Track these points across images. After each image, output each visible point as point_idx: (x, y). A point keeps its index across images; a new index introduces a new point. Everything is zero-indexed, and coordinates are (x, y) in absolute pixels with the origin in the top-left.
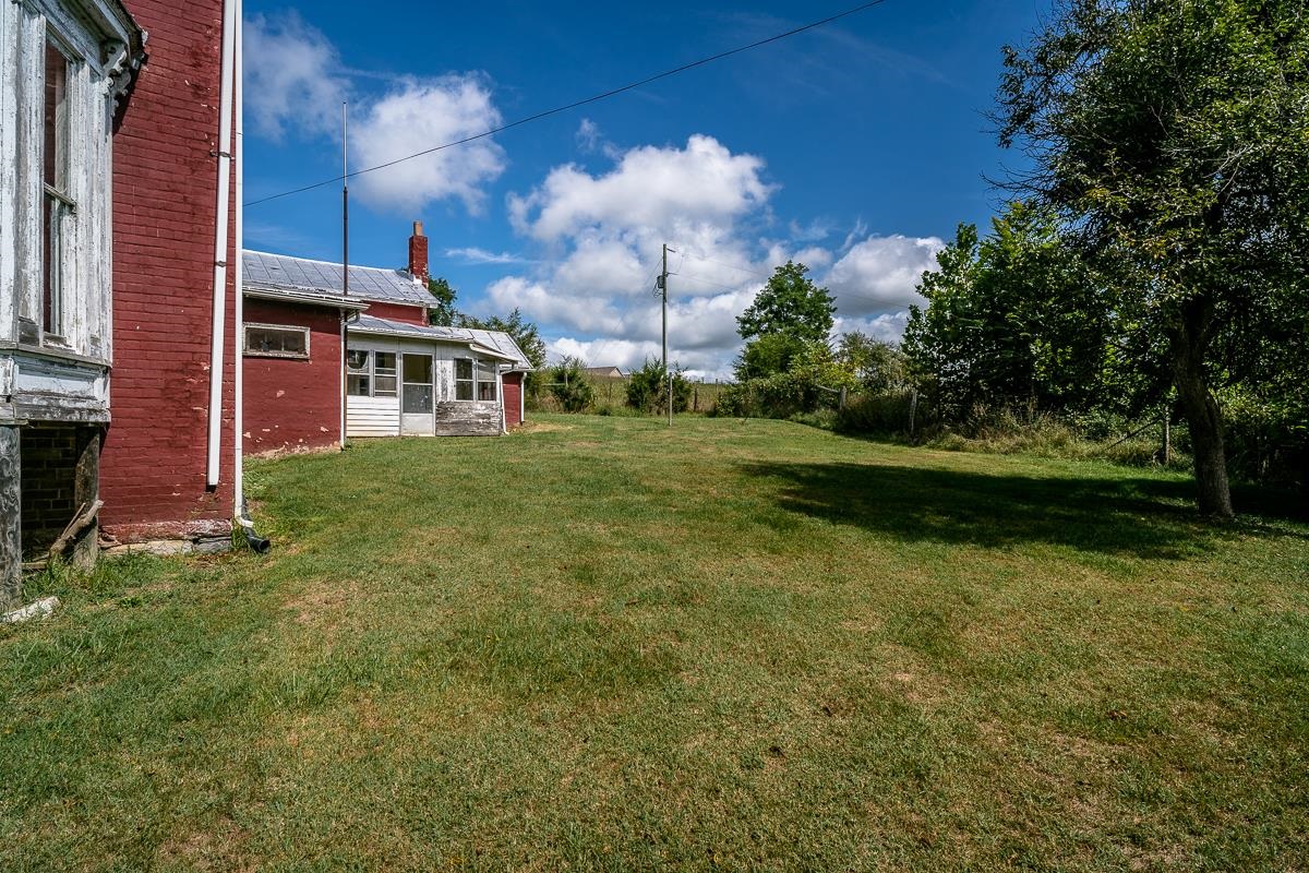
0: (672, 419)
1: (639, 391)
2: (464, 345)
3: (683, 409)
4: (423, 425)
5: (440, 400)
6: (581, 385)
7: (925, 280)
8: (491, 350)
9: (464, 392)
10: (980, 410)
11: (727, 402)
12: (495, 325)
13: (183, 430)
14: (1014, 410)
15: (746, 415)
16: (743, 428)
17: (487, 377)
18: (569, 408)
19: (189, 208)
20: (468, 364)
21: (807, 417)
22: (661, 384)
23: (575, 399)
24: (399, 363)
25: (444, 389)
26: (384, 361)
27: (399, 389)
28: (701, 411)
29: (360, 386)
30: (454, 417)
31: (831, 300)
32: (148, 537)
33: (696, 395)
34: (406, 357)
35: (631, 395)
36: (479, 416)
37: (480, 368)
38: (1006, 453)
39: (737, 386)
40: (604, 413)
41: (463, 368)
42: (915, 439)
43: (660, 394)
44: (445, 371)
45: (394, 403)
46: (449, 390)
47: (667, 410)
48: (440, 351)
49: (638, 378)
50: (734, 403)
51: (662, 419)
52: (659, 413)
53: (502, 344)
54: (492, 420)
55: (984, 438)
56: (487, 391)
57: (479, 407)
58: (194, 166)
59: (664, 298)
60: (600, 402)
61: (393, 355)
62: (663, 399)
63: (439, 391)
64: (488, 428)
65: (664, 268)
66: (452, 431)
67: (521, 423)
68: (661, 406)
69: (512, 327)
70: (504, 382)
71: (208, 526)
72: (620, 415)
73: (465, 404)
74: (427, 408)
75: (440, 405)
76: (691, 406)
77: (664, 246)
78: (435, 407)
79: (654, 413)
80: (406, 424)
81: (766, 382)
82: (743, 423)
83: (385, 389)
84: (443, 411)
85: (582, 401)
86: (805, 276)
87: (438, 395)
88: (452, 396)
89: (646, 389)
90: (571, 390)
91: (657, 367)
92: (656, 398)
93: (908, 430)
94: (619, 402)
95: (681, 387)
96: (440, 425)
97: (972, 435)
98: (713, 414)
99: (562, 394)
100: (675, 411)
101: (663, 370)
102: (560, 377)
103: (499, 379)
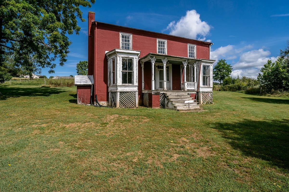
7: (262, 69)
10: (273, 90)
14: (279, 90)
15: (226, 91)
21: (239, 91)
31: (231, 67)
38: (278, 97)
42: (261, 95)
55: (274, 95)
81: (230, 85)
86: (225, 62)
93: (260, 93)
97: (272, 94)
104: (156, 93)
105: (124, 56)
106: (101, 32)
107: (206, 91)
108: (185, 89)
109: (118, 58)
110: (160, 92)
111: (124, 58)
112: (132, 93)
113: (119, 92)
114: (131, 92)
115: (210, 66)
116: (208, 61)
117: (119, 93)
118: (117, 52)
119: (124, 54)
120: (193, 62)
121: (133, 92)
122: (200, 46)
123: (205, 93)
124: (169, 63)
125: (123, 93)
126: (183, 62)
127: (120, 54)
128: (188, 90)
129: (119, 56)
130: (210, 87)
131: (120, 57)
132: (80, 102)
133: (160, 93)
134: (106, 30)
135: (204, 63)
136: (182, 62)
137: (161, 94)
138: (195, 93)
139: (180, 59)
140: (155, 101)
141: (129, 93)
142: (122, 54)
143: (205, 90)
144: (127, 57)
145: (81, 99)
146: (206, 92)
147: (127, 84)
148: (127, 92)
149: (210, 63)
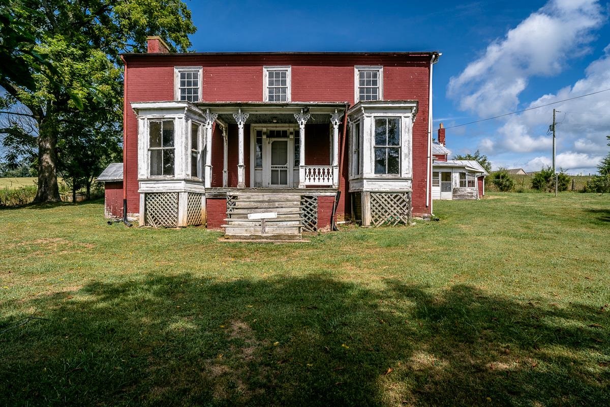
0: (558, 194)
1: (539, 182)
2: (463, 168)
3: (565, 189)
4: (448, 196)
5: (454, 187)
6: (508, 180)
8: (472, 168)
9: (462, 184)
11: (593, 186)
12: (469, 158)
13: (422, 194)
15: (605, 191)
16: (600, 198)
17: (471, 178)
18: (502, 190)
19: (422, 146)
20: (465, 174)
22: (552, 178)
23: (505, 186)
24: (440, 175)
25: (456, 183)
26: (435, 174)
27: (440, 183)
28: (576, 190)
30: (459, 193)
32: (416, 216)
33: (573, 182)
34: (442, 173)
35: (534, 183)
36: (468, 193)
37: (469, 175)
39: (599, 177)
40: (520, 192)
41: (463, 175)
43: (551, 183)
44: (456, 177)
45: (439, 189)
46: (457, 183)
47: (555, 190)
48: (454, 170)
49: (538, 175)
50: (597, 186)
51: (552, 194)
52: (550, 192)
53: (474, 165)
54: (473, 194)
56: (472, 184)
57: (468, 189)
58: (423, 136)
59: (554, 136)
60: (518, 187)
61: (438, 173)
62: (553, 185)
63: (454, 184)
64: (472, 197)
65: (554, 121)
66: (458, 198)
67: (483, 196)
68: (552, 188)
69: (476, 157)
70: (478, 180)
71: (426, 215)
72: (528, 192)
73: (463, 188)
74: (450, 190)
75: (454, 189)
76: (570, 187)
77: (554, 110)
78: (452, 190)
79: (548, 191)
80: (442, 195)
82: (600, 196)
83: (436, 184)
84: (455, 191)
85: (508, 187)
87: (453, 186)
88: (458, 186)
89: (543, 180)
90: (502, 182)
91: (549, 170)
92: (548, 185)
94: (527, 186)
95: (564, 179)
96: (454, 196)
98: (584, 191)
99: (498, 184)
100: (560, 190)
101: (553, 171)
102: (498, 177)
103: (476, 179)
104: (215, 195)
105: (152, 117)
106: (136, 73)
107: (388, 190)
108: (300, 184)
109: (141, 122)
110: (228, 193)
111: (154, 121)
112: (170, 195)
113: (142, 193)
114: (170, 193)
115: (401, 117)
116: (390, 105)
117: (142, 196)
118: (138, 110)
119: (152, 112)
120: (328, 111)
121: (173, 194)
122: (397, 68)
123: (383, 195)
124: (276, 123)
125: (155, 196)
126: (295, 115)
127: (143, 112)
128: (307, 186)
129: (141, 117)
130: (402, 176)
131: (144, 119)
132: (110, 213)
133: (225, 195)
134: (146, 68)
135: (379, 111)
136: (293, 114)
137: (230, 196)
138: (335, 194)
139: (281, 107)
140: (214, 213)
141: (166, 195)
142: (148, 112)
143: (384, 187)
144: (161, 118)
145: (110, 208)
146: (386, 193)
147: (161, 177)
148: (161, 193)
149: (401, 111)
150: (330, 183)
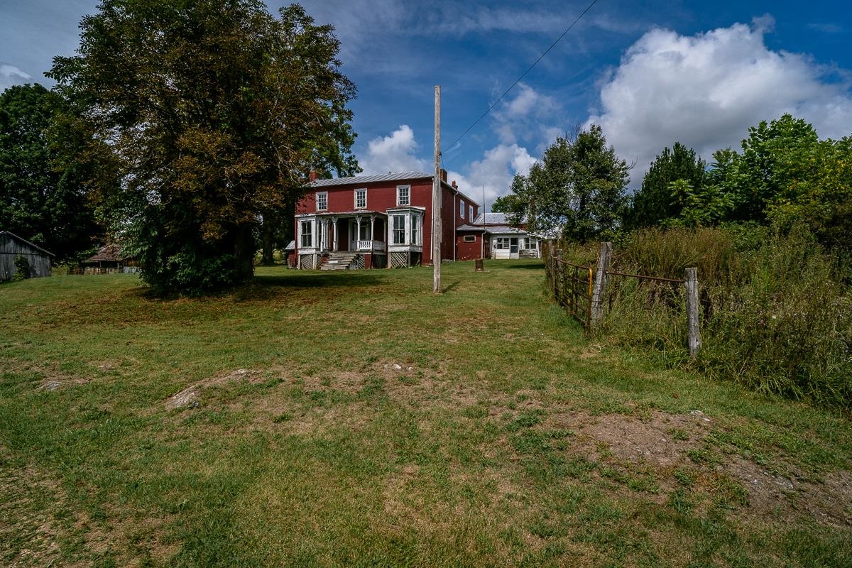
4: (516, 256)
9: (527, 246)
17: (534, 242)
25: (521, 246)
26: (506, 240)
27: (510, 247)
29: (500, 247)
30: (524, 254)
34: (511, 239)
36: (531, 253)
37: (532, 240)
41: (527, 240)
44: (521, 241)
45: (509, 251)
46: (523, 246)
48: (521, 236)
54: (534, 255)
56: (533, 246)
57: (531, 251)
61: (508, 239)
66: (524, 257)
73: (527, 250)
74: (517, 252)
75: (521, 250)
78: (519, 251)
80: (512, 256)
83: (506, 247)
84: (521, 252)
87: (520, 248)
88: (524, 248)
96: (520, 256)
103: (537, 243)
105: (303, 221)
108: (357, 249)
113: (299, 255)
116: (399, 210)
117: (300, 257)
121: (311, 255)
122: (418, 186)
125: (304, 256)
128: (360, 250)
141: (308, 256)
144: (306, 221)
147: (307, 247)
150: (368, 248)
